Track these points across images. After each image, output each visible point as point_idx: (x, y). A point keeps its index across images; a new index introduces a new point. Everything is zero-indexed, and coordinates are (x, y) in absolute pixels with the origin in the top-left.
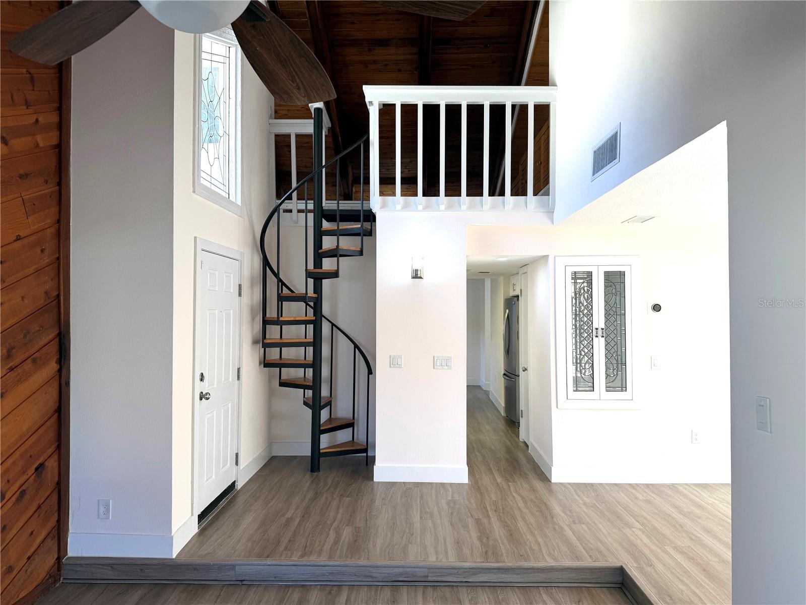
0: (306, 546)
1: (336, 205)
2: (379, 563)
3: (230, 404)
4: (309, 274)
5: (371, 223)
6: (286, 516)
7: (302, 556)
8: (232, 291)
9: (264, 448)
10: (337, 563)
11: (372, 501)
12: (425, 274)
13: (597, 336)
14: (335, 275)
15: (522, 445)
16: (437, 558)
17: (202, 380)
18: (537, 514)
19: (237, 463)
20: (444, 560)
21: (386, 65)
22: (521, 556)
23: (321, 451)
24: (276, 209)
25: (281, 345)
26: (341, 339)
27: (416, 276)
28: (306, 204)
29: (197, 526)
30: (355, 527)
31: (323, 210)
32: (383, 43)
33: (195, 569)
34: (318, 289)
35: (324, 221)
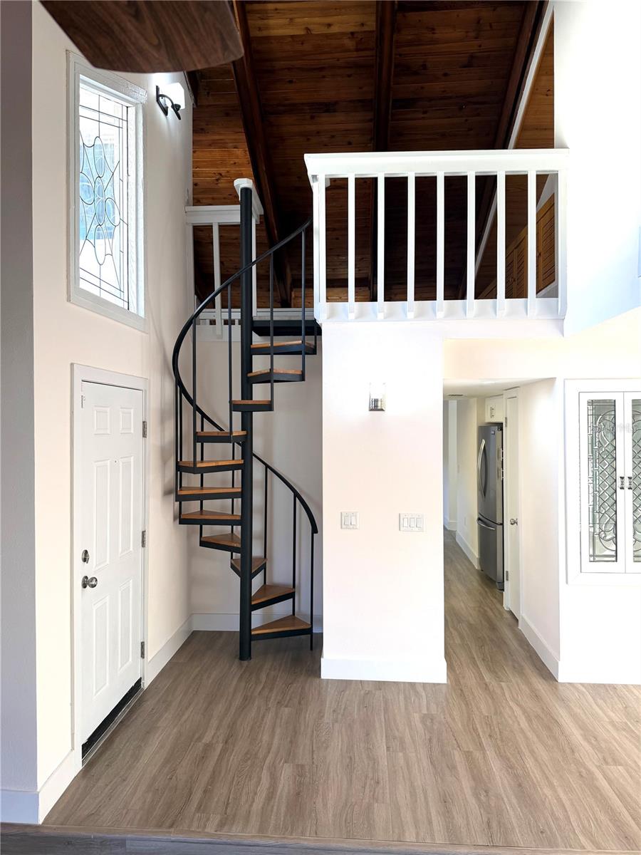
0: (228, 804)
1: (269, 314)
2: (333, 845)
3: (131, 581)
4: (234, 407)
5: (316, 338)
6: (203, 741)
7: (221, 825)
8: (132, 431)
9: (183, 623)
10: (272, 842)
11: (321, 715)
12: (388, 406)
13: (622, 488)
14: (268, 407)
15: (508, 616)
16: (417, 834)
17: (85, 560)
18: (550, 742)
19: (143, 655)
20: (428, 840)
21: (333, 137)
22: (542, 832)
23: (253, 633)
24: (192, 322)
25: (201, 498)
26: (277, 486)
27: (375, 407)
28: (230, 313)
29: (81, 760)
30: (298, 765)
31: (252, 322)
32: (329, 107)
33: (69, 844)
34: (247, 424)
35: (255, 336)
